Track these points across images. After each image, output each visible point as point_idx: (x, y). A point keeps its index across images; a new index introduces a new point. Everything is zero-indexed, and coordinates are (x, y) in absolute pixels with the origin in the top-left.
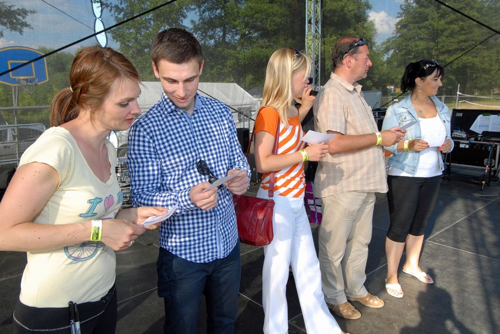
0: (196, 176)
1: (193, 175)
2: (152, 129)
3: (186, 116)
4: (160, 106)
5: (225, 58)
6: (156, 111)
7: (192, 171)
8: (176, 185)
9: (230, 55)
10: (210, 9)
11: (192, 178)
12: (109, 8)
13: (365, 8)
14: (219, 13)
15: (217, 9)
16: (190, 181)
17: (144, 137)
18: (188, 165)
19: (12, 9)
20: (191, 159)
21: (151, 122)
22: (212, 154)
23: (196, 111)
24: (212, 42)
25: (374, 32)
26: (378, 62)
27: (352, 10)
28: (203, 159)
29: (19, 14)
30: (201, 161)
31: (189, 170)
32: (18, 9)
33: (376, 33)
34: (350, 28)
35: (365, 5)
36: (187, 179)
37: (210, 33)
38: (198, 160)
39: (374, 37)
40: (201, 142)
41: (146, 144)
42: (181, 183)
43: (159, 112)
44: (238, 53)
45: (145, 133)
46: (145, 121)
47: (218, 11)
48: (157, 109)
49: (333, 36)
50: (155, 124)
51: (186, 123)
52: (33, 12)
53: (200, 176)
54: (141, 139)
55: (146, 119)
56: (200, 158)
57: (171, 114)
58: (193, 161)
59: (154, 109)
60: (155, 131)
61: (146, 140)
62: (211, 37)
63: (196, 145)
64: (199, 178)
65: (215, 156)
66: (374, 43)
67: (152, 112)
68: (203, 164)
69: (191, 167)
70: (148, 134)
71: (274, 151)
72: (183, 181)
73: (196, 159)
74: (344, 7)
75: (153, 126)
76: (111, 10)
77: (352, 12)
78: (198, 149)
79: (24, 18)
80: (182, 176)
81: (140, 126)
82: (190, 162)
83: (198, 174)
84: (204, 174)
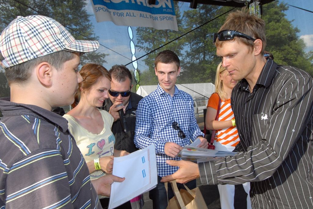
0: (171, 130)
1: (170, 129)
2: (151, 103)
3: (169, 97)
4: (156, 92)
5: (205, 70)
6: (154, 94)
7: (169, 127)
8: (160, 133)
9: (208, 67)
10: (197, 44)
11: (169, 130)
12: (143, 49)
13: (296, 32)
14: (201, 45)
15: (200, 43)
16: (168, 132)
17: (146, 106)
18: (168, 123)
19: (99, 54)
20: (170, 120)
21: (151, 99)
22: (181, 119)
23: (175, 95)
24: (198, 61)
25: (303, 46)
26: (308, 64)
27: (286, 34)
28: (176, 121)
29: (102, 57)
30: (174, 122)
31: (168, 126)
32: (102, 54)
33: (305, 46)
34: (285, 45)
35: (295, 30)
36: (166, 131)
37: (197, 56)
38: (173, 122)
39: (304, 48)
40: (176, 112)
41: (147, 110)
42: (162, 133)
43: (155, 94)
44: (212, 66)
45: (147, 104)
46: (148, 98)
47: (201, 44)
48: (154, 93)
49: (274, 51)
50: (152, 100)
51: (169, 101)
52: (108, 55)
53: (173, 130)
54: (145, 107)
55: (148, 97)
56: (174, 120)
57: (162, 96)
58: (171, 121)
59: (153, 93)
60: (152, 104)
61: (147, 108)
62: (197, 58)
63: (173, 113)
64: (172, 131)
65: (182, 120)
66: (304, 53)
67: (151, 94)
68: (176, 123)
69: (169, 125)
70: (148, 105)
71: (217, 119)
72: (164, 131)
73: (173, 121)
74: (280, 33)
75: (152, 101)
76: (144, 50)
77: (286, 36)
78: (174, 115)
79: (103, 58)
80: (163, 129)
81: (145, 100)
82: (169, 122)
83: (172, 129)
84: (176, 129)
